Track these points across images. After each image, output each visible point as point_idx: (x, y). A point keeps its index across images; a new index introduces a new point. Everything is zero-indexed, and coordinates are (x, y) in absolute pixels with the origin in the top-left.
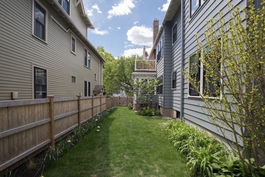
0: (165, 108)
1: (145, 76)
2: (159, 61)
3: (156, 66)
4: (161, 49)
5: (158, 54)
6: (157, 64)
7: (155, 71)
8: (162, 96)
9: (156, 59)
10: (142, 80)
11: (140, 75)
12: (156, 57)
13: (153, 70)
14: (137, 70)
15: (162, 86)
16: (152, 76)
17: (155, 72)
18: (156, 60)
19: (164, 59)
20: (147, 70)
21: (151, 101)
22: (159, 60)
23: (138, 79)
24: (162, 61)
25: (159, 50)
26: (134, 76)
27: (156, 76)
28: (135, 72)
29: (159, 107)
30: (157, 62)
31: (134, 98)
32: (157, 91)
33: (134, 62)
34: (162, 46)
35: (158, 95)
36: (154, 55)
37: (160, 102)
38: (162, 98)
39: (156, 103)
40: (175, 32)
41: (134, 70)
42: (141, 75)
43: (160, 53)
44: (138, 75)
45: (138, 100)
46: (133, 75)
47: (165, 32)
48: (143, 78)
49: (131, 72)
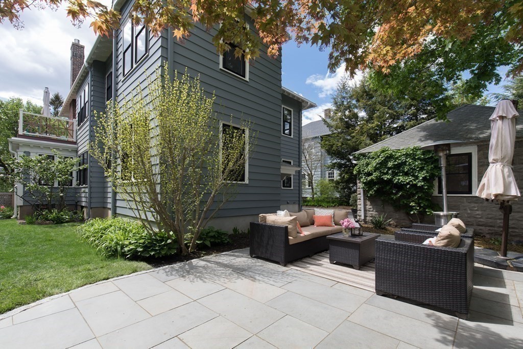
0: (91, 208)
1: (48, 148)
2: (82, 124)
3: (77, 133)
4: (85, 104)
5: (79, 110)
6: (79, 130)
7: (75, 141)
8: (87, 187)
9: (77, 119)
10: (40, 155)
11: (34, 146)
12: (77, 115)
13: (70, 139)
14: (25, 132)
15: (85, 170)
16: (66, 150)
17: (75, 143)
18: (75, 121)
19: (90, 123)
20: (54, 137)
21: (61, 197)
22: (82, 122)
23: (28, 154)
24: (86, 126)
25: (83, 105)
26: (17, 146)
27: (77, 152)
28: (19, 137)
29: (82, 207)
30: (79, 126)
31: (15, 190)
32: (79, 178)
33: (17, 115)
34: (86, 100)
35: (81, 186)
36: (72, 111)
37: (84, 199)
38: (87, 190)
39: (76, 203)
40: (110, 84)
41: (17, 132)
42: (38, 147)
43: (83, 109)
44: (28, 145)
45: (27, 194)
46: (11, 142)
47: (92, 77)
48: (41, 152)
49: (9, 137)
